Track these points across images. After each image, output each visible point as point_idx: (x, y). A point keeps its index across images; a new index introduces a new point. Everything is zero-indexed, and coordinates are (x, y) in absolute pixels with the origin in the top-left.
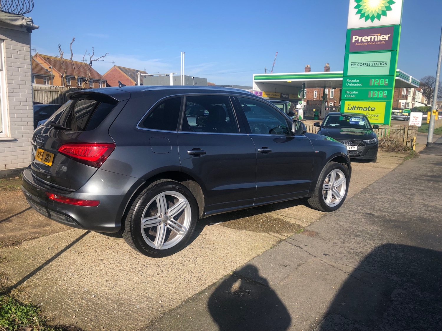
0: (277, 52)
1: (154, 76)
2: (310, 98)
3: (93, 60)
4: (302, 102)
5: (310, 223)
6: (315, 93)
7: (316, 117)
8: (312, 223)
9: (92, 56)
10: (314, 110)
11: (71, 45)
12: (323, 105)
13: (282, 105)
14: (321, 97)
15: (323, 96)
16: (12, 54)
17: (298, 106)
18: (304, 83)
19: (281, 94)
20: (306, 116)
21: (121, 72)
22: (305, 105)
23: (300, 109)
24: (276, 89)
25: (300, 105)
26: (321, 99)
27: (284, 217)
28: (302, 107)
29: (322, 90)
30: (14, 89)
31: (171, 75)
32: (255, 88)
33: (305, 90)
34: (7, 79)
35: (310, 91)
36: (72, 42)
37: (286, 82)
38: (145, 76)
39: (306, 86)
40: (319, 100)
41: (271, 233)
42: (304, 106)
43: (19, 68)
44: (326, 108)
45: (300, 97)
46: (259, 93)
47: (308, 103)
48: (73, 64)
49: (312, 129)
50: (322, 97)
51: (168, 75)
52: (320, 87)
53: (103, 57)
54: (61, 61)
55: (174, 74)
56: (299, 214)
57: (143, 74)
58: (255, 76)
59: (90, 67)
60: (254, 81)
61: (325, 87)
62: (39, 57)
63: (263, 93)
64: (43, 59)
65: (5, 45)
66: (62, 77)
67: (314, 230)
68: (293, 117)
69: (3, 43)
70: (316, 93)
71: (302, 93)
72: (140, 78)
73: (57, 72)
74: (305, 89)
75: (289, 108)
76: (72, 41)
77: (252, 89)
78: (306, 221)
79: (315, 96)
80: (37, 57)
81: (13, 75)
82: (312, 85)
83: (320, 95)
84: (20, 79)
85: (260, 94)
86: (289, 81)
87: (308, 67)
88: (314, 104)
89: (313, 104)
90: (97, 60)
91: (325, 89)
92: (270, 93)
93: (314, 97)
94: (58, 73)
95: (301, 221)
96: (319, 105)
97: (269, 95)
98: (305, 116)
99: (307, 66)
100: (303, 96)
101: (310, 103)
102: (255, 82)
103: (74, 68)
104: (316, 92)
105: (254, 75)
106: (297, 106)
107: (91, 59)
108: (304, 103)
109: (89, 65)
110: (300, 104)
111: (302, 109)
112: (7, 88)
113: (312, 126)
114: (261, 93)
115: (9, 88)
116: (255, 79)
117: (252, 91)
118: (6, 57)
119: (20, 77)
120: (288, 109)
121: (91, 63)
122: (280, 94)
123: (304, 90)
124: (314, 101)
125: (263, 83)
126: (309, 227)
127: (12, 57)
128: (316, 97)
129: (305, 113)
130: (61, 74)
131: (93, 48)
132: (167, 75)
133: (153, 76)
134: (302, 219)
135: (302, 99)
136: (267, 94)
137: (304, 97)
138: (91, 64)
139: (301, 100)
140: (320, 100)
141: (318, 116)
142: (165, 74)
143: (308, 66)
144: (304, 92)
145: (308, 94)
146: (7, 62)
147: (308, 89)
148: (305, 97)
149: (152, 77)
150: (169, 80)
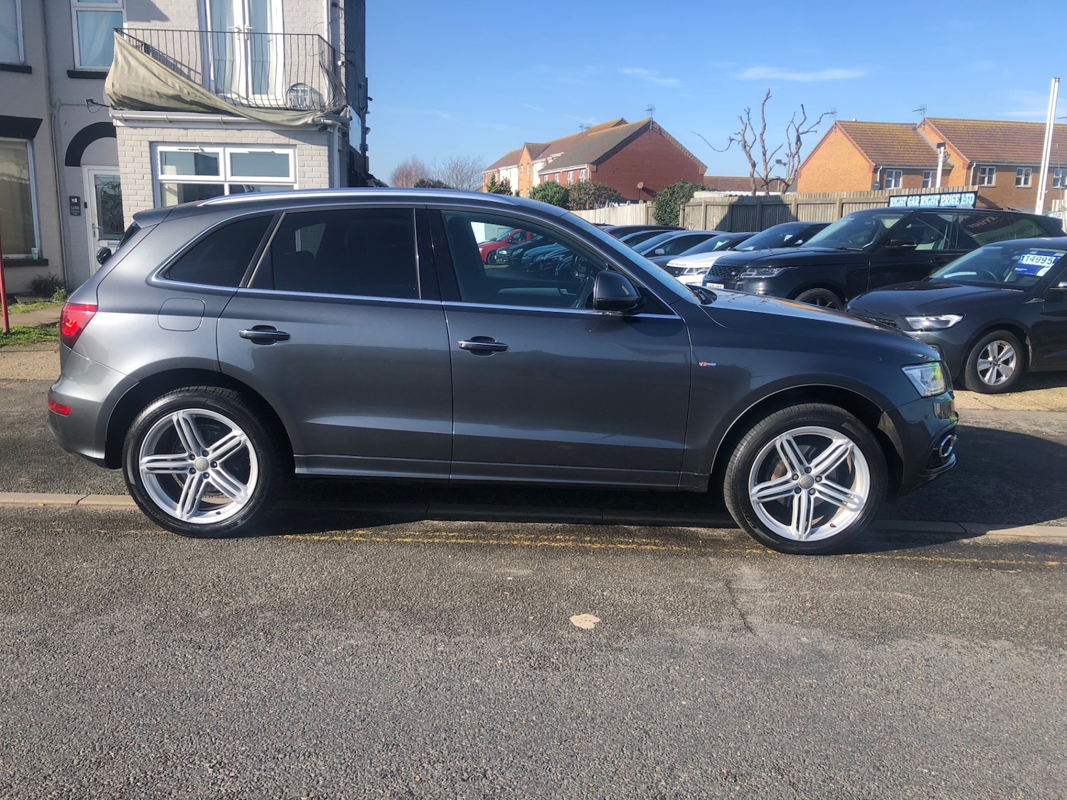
36: (765, 101)
43: (314, 179)
62: (929, 125)
64: (935, 128)
66: (969, 168)
73: (960, 156)
76: (765, 98)
80: (926, 126)
94: (962, 158)
118: (298, 166)
127: (306, 166)
130: (967, 160)
131: (802, 105)
138: (800, 141)
146: (299, 172)
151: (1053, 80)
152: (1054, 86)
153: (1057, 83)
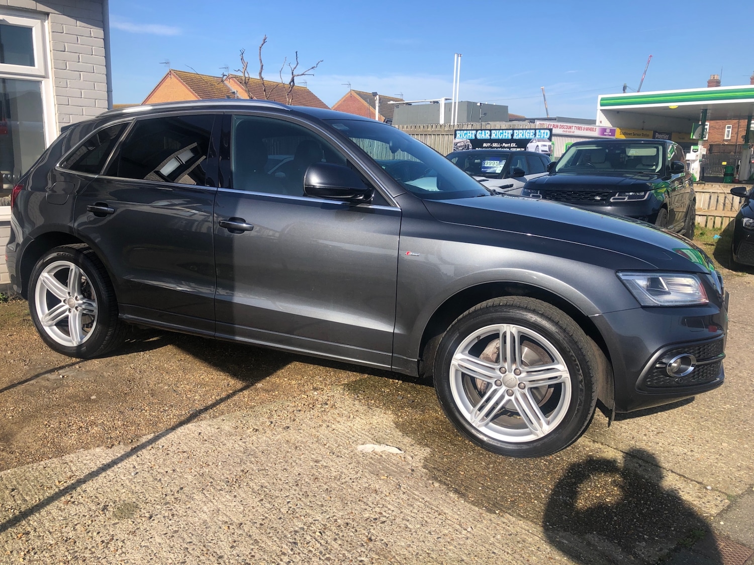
0: (651, 56)
1: (413, 104)
2: (717, 139)
3: (296, 74)
4: (700, 147)
5: (729, 496)
6: (727, 130)
7: (728, 178)
8: (734, 501)
9: (295, 68)
10: (724, 163)
11: (260, 50)
12: (744, 152)
13: (656, 149)
14: (740, 136)
15: (745, 134)
16: (66, 44)
17: (690, 156)
18: (705, 109)
19: (655, 132)
20: (705, 175)
21: (362, 100)
22: (705, 153)
23: (694, 161)
24: (644, 122)
25: (693, 153)
26: (741, 141)
27: (640, 466)
28: (699, 158)
29: (744, 123)
30: (71, 116)
31: (442, 102)
32: (601, 122)
33: (707, 125)
34: (57, 96)
35: (717, 127)
36: (262, 45)
37: (667, 108)
38: (397, 106)
39: (709, 114)
40: (735, 143)
41: (593, 538)
42: (703, 155)
43: (81, 73)
44: (750, 159)
45: (694, 138)
46: (608, 131)
47: (710, 150)
48: (263, 84)
49: (723, 201)
50: (742, 137)
51: (437, 102)
52: (739, 117)
53: (312, 68)
54: (243, 78)
55: (446, 99)
56: (689, 453)
57: (394, 102)
58: (602, 99)
59: (290, 89)
60: (599, 108)
61: (752, 116)
63: (618, 131)
65: (50, 24)
67: (742, 538)
68: (680, 175)
69: (47, 21)
70: (730, 130)
71: (699, 129)
72: (379, 106)
74: (706, 123)
75: (672, 156)
76: (262, 42)
77: (595, 124)
78: (713, 489)
79: (728, 136)
81: (68, 86)
82: (722, 114)
83: (737, 133)
84: (83, 96)
85: (610, 134)
86: (673, 105)
87: (716, 78)
88: (724, 153)
89: (722, 153)
90: (303, 74)
91: (751, 121)
92: (631, 132)
93: (726, 138)
95: (698, 485)
96: (735, 153)
97: (630, 134)
98: (703, 174)
99: (712, 77)
100: (702, 136)
101: (715, 150)
102: (601, 110)
103: (265, 91)
104: (729, 127)
105: (600, 97)
106: (687, 154)
107: (293, 73)
108: (702, 150)
109: (290, 83)
110: (695, 152)
111: (698, 161)
112: (57, 114)
113: (723, 196)
114: (613, 132)
115: (60, 114)
116: (602, 105)
117: (595, 127)
118: (53, 50)
119: (83, 91)
120: (669, 159)
121: (293, 80)
122: (652, 132)
123: (704, 125)
124: (724, 145)
125: (618, 112)
126: (726, 520)
127: (66, 50)
128: (729, 138)
129: (703, 170)
131: (296, 52)
132: (434, 102)
133: (411, 104)
134: (700, 480)
135: (700, 142)
136: (624, 134)
137: (704, 139)
138: (293, 82)
139: (696, 144)
140: (738, 144)
141: (732, 175)
142: (432, 100)
143: (716, 76)
144: (704, 129)
145: (711, 131)
146: (56, 59)
147: (712, 122)
148: (706, 139)
149: (410, 106)
150: (439, 110)
151: (456, 55)
152: (457, 61)
153: (460, 58)
